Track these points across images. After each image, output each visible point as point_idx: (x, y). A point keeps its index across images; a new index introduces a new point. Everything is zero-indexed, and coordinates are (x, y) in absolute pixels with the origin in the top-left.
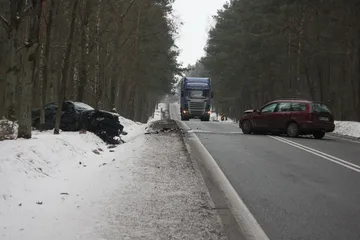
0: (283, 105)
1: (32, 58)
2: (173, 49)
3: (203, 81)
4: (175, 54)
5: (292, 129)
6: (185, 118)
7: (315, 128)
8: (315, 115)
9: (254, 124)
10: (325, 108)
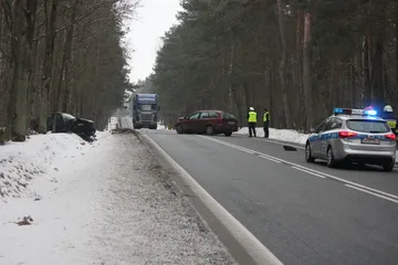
0: (203, 114)
1: (47, 86)
2: (125, 67)
3: (151, 97)
4: (127, 71)
5: (209, 130)
6: (137, 126)
7: (224, 129)
8: (225, 120)
9: (185, 127)
10: (232, 116)
